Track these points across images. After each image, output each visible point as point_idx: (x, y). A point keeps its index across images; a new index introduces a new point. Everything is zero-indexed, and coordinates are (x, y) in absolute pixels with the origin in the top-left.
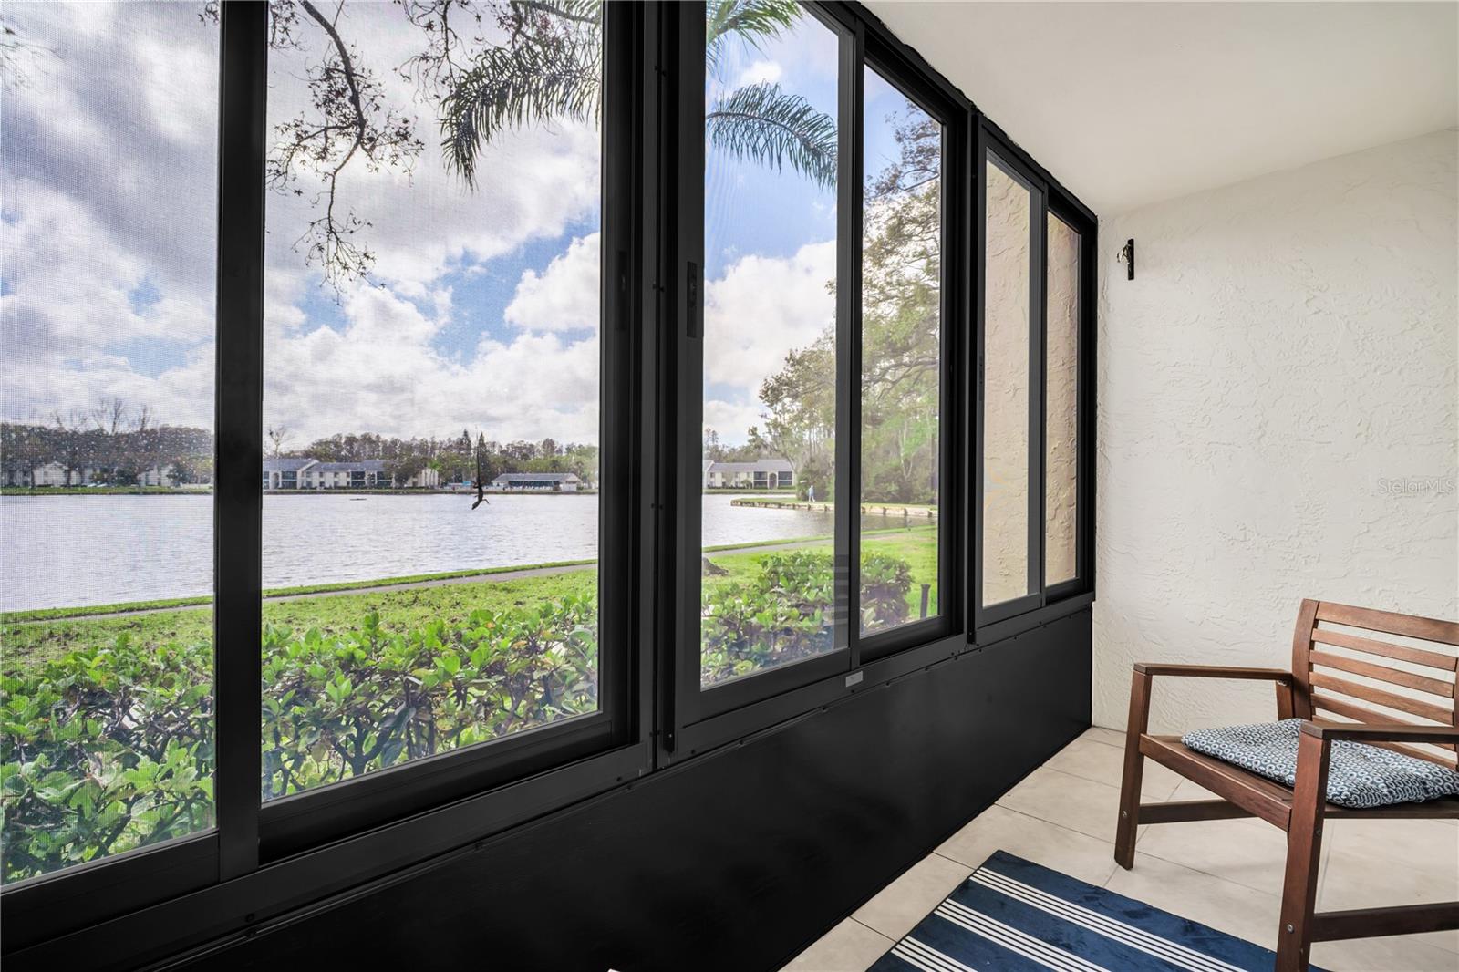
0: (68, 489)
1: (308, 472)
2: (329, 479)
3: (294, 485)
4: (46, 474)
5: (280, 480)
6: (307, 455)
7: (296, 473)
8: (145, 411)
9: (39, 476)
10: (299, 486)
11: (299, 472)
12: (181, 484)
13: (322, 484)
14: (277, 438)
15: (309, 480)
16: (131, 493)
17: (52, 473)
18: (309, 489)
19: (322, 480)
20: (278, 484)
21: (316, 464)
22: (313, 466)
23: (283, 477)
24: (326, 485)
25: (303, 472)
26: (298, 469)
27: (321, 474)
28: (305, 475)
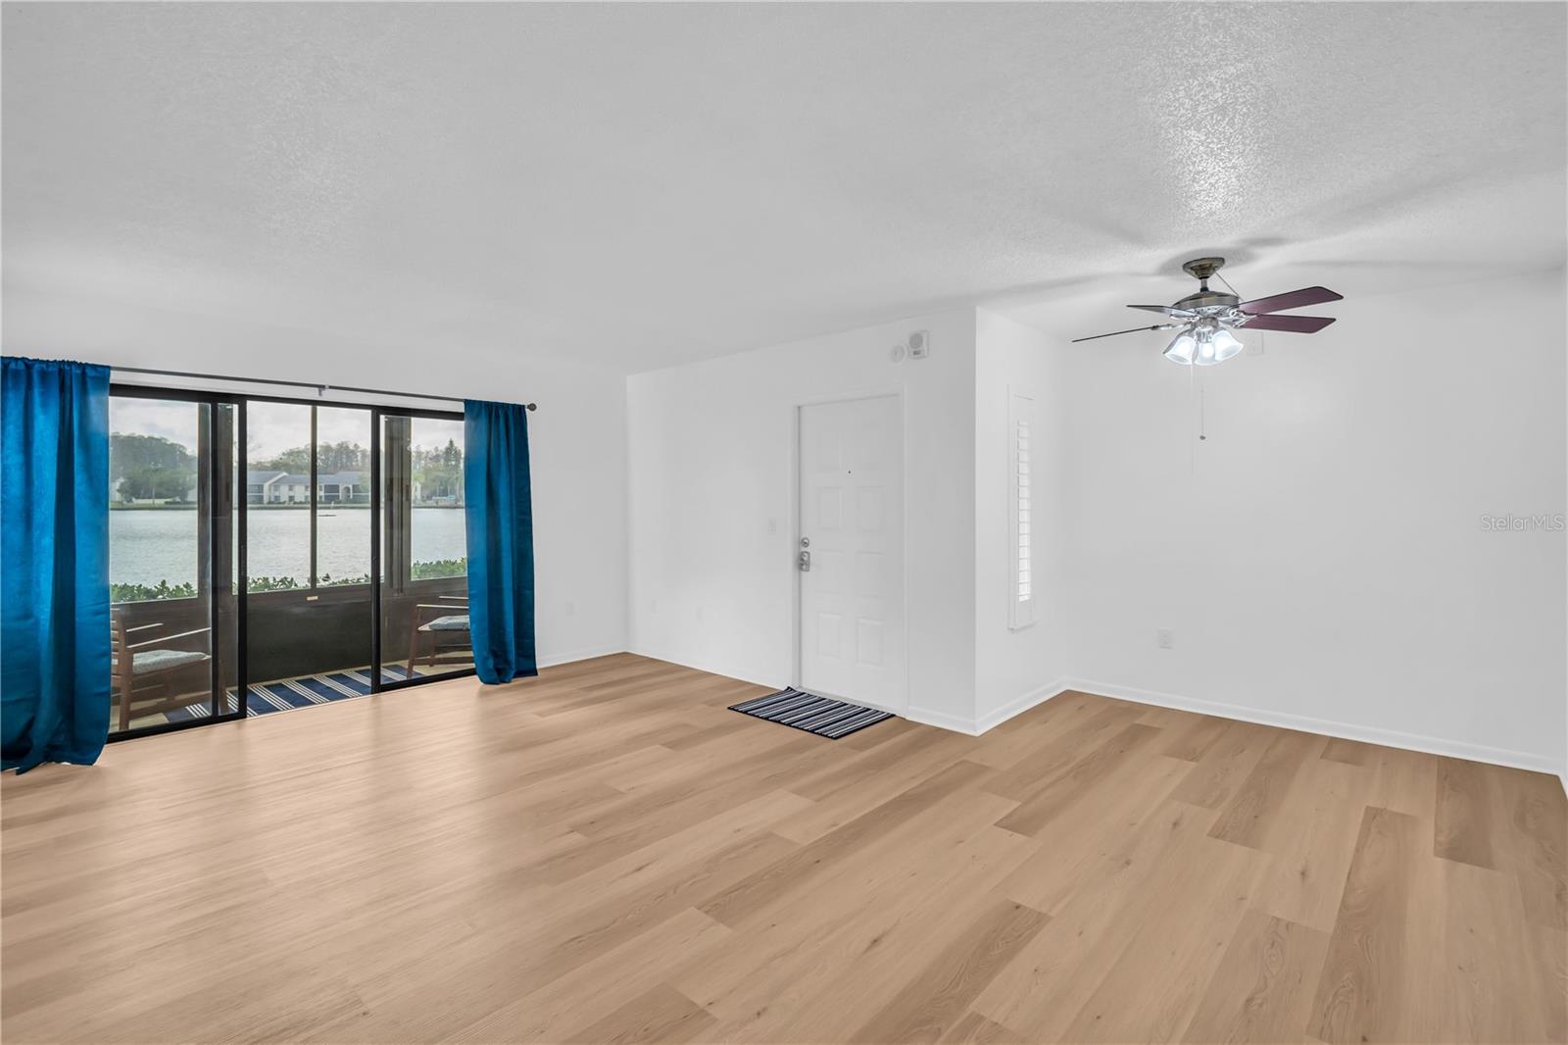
1: (276, 486)
2: (299, 493)
3: (261, 499)
6: (276, 466)
7: (262, 486)
10: (266, 500)
11: (266, 486)
12: (134, 499)
13: (291, 498)
15: (277, 494)
18: (277, 505)
19: (292, 494)
21: (285, 477)
22: (281, 478)
24: (297, 500)
25: (270, 485)
26: (265, 482)
27: (291, 489)
28: (272, 488)
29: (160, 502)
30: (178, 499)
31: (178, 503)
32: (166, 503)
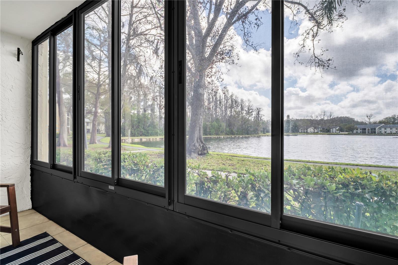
0: (314, 133)
1: (380, 128)
2: (388, 131)
3: (375, 132)
4: (310, 130)
5: (370, 131)
6: (380, 122)
7: (376, 128)
8: (331, 113)
9: (309, 130)
10: (377, 132)
11: (377, 129)
12: (340, 132)
13: (385, 132)
14: (369, 118)
15: (380, 131)
16: (327, 134)
17: (311, 130)
18: (380, 134)
19: (385, 131)
20: (369, 132)
22: (382, 126)
23: (371, 130)
24: (387, 132)
25: (378, 128)
26: (377, 127)
27: (385, 129)
28: (379, 129)
29: (347, 133)
30: (351, 132)
31: (351, 133)
32: (348, 133)
